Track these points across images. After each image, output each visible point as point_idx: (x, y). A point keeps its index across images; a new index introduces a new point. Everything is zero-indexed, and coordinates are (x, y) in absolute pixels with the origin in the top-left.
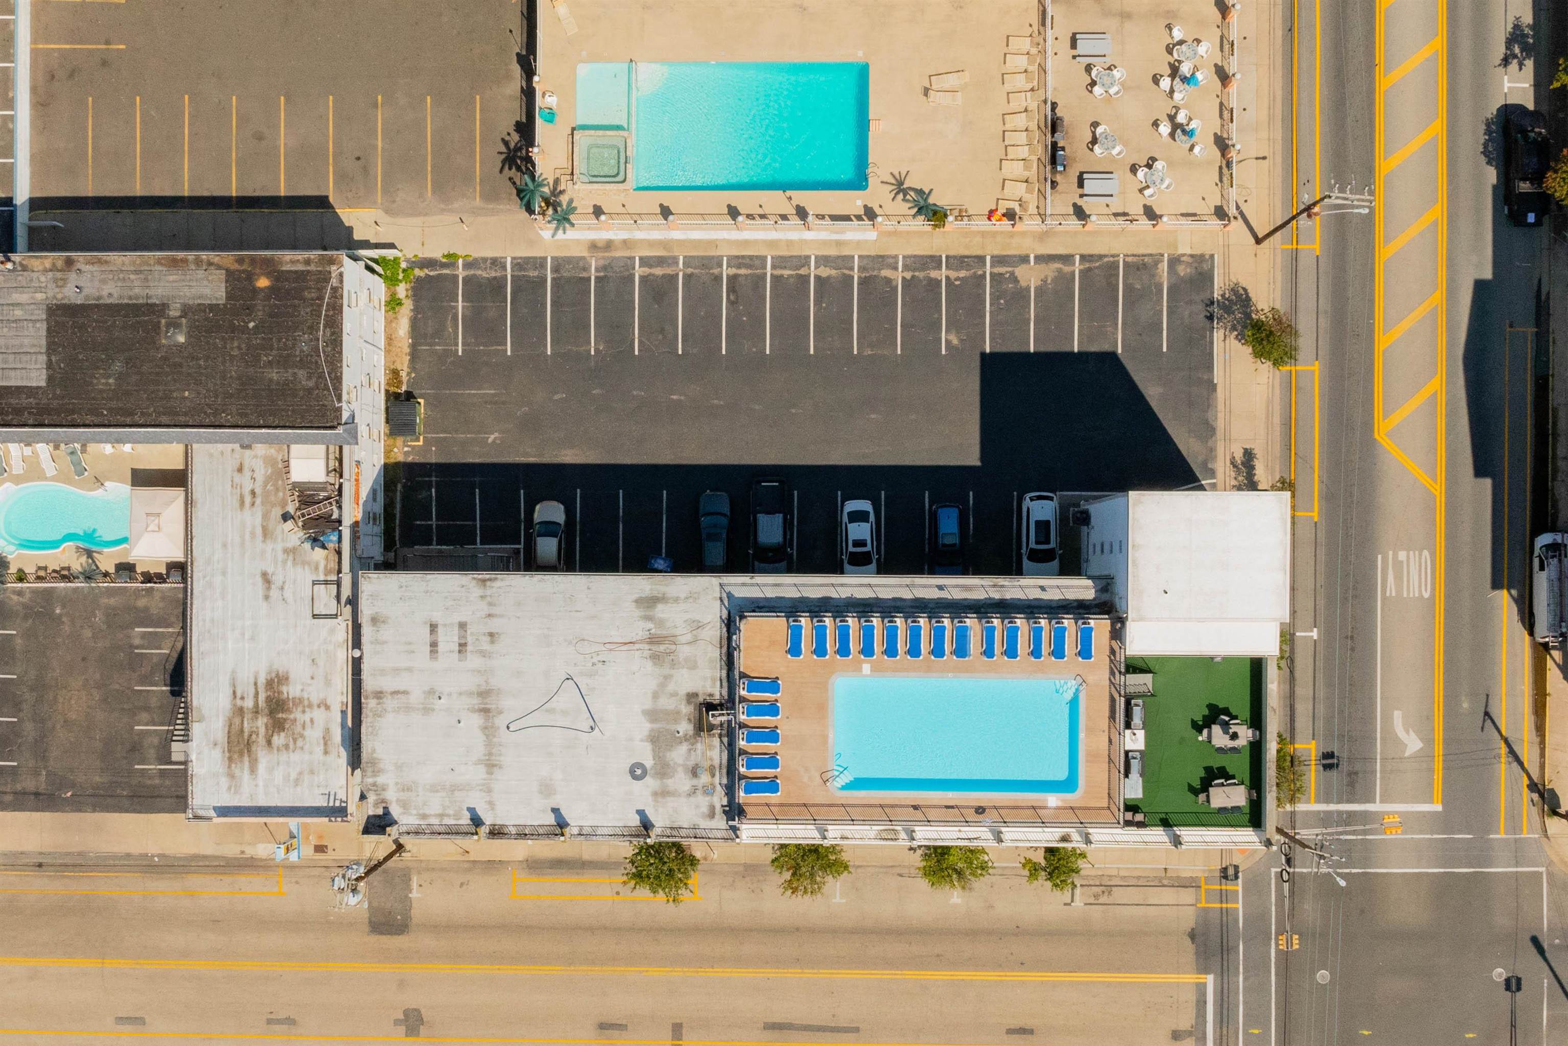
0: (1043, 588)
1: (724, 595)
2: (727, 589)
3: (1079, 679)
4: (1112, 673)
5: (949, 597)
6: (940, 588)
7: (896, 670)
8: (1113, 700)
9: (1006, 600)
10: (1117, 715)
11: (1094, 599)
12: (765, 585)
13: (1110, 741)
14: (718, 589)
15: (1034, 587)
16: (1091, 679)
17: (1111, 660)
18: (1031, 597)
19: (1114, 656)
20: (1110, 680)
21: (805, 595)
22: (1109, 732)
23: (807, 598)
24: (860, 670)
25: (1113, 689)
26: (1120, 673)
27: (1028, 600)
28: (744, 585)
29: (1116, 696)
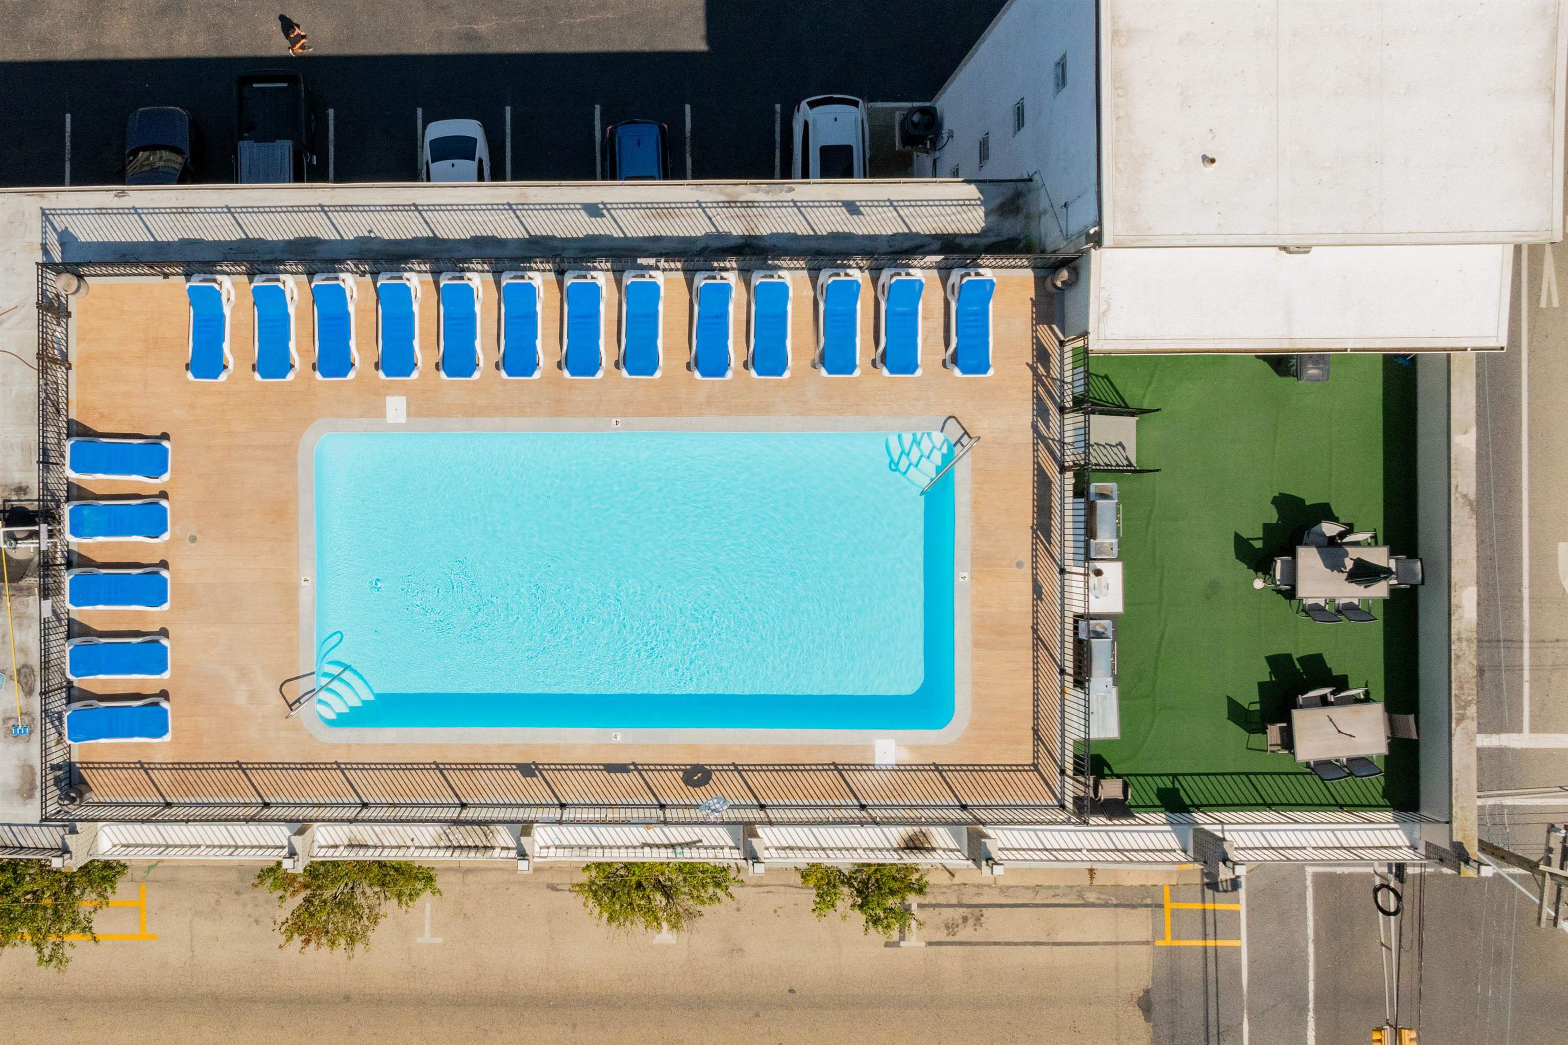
0: (852, 208)
1: (53, 238)
2: (60, 223)
3: (954, 430)
4: (1041, 411)
5: (617, 234)
6: (593, 210)
7: (471, 412)
8: (1042, 483)
9: (760, 238)
10: (1056, 522)
11: (984, 232)
12: (155, 211)
13: (1037, 591)
14: (36, 223)
15: (830, 204)
16: (981, 426)
17: (1037, 378)
18: (823, 230)
19: (1047, 368)
20: (1035, 428)
21: (254, 233)
22: (1035, 568)
23: (260, 240)
24: (380, 411)
25: (1043, 453)
26: (1062, 410)
27: (816, 237)
28: (101, 211)
29: (1052, 470)
